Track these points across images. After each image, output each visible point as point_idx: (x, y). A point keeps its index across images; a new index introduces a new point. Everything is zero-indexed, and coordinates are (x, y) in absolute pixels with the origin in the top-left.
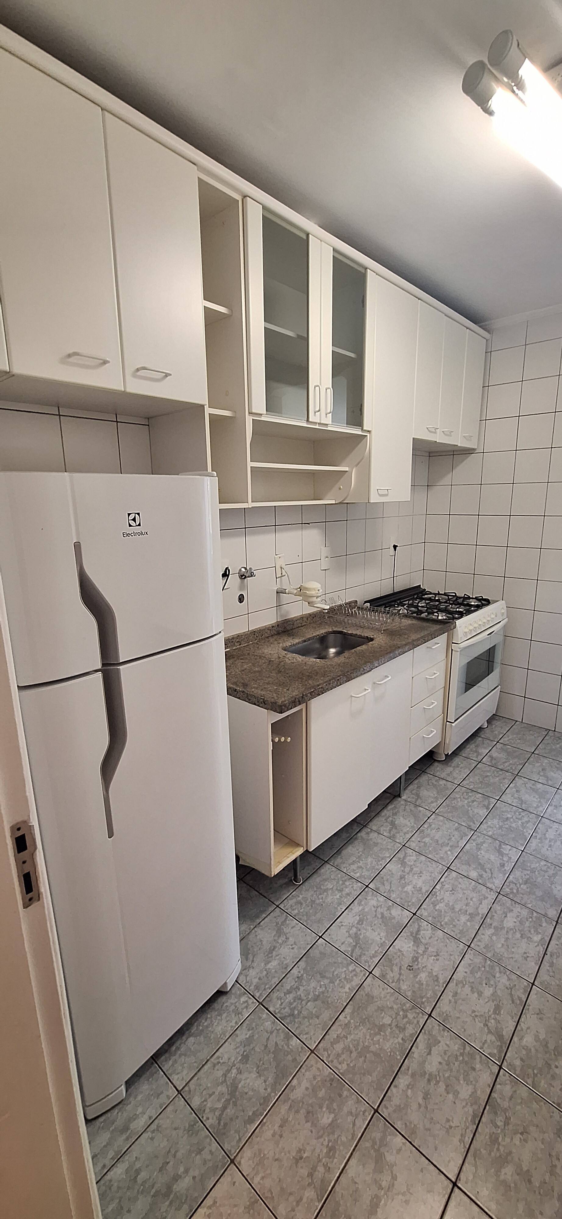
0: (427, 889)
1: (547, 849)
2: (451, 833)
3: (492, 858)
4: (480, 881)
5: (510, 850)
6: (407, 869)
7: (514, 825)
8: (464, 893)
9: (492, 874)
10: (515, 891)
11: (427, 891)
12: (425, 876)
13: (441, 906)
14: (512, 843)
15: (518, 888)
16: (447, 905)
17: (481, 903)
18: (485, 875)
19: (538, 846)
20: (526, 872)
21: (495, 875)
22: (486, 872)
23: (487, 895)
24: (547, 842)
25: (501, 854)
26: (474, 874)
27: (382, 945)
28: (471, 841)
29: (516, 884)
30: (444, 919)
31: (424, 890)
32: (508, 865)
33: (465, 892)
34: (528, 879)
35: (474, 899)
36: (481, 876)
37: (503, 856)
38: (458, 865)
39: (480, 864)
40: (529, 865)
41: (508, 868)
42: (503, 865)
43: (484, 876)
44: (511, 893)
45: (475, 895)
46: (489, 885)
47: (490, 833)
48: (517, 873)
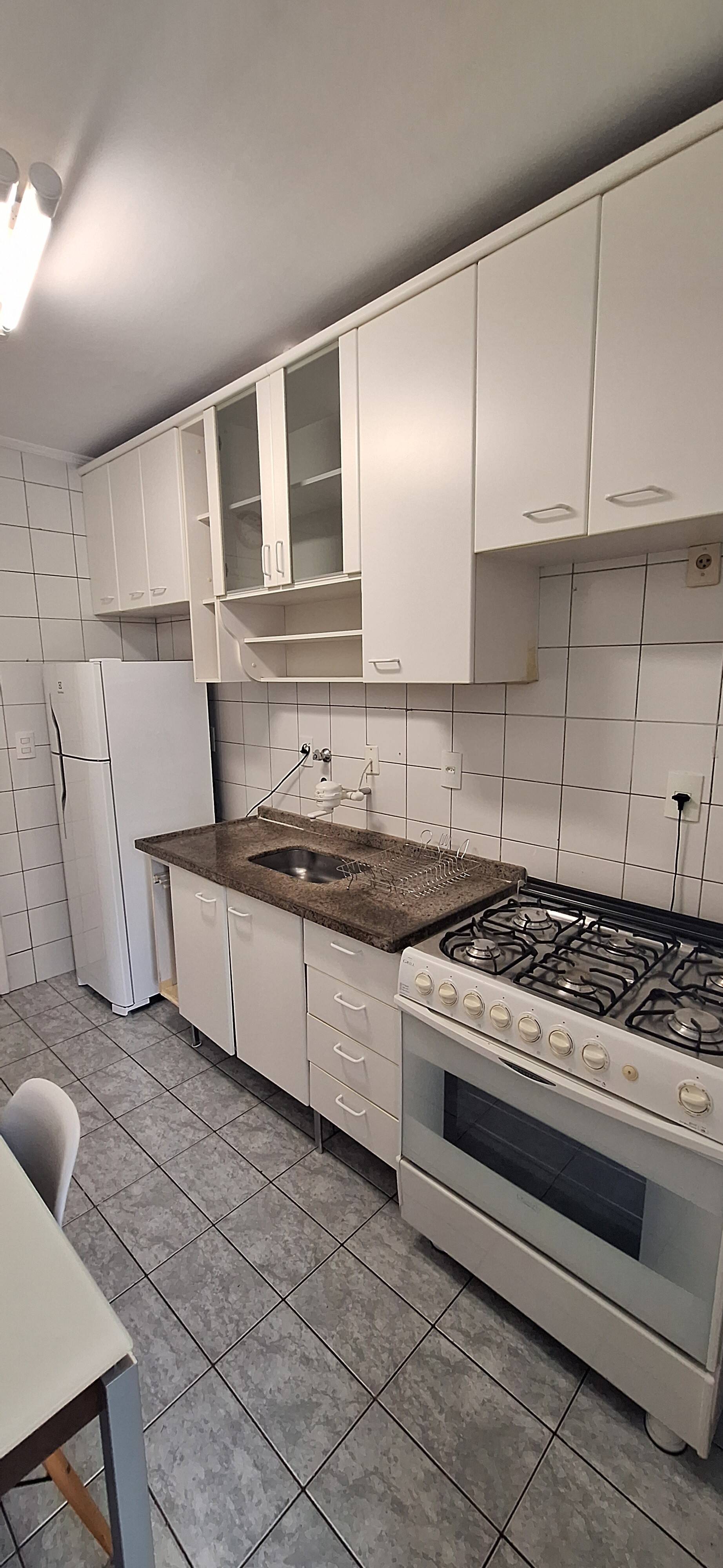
0: (138, 1137)
1: (132, 1320)
2: (220, 1190)
3: (152, 1224)
4: (123, 1193)
5: (156, 1257)
6: (174, 1126)
7: (207, 1292)
8: (115, 1169)
9: (127, 1212)
10: (87, 1226)
11: (136, 1136)
12: (156, 1140)
13: (111, 1143)
14: (168, 1267)
15: (89, 1232)
16: (109, 1148)
17: (93, 1181)
18: (129, 1202)
19: (146, 1308)
20: (107, 1258)
21: (122, 1214)
22: (132, 1205)
23: (99, 1193)
24: (148, 1332)
25: (156, 1240)
26: (136, 1190)
27: (98, 1091)
28: (194, 1210)
29: (97, 1233)
30: (95, 1141)
31: (138, 1134)
32: (131, 1239)
33: (117, 1172)
34: (95, 1254)
35: (102, 1176)
36: (130, 1197)
37: (149, 1239)
38: (159, 1179)
39: (149, 1204)
40: (117, 1269)
41: (127, 1238)
42: (133, 1231)
43: (128, 1200)
44: (88, 1221)
45: (107, 1180)
46: (112, 1201)
47: (201, 1243)
48: (111, 1244)
